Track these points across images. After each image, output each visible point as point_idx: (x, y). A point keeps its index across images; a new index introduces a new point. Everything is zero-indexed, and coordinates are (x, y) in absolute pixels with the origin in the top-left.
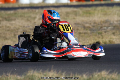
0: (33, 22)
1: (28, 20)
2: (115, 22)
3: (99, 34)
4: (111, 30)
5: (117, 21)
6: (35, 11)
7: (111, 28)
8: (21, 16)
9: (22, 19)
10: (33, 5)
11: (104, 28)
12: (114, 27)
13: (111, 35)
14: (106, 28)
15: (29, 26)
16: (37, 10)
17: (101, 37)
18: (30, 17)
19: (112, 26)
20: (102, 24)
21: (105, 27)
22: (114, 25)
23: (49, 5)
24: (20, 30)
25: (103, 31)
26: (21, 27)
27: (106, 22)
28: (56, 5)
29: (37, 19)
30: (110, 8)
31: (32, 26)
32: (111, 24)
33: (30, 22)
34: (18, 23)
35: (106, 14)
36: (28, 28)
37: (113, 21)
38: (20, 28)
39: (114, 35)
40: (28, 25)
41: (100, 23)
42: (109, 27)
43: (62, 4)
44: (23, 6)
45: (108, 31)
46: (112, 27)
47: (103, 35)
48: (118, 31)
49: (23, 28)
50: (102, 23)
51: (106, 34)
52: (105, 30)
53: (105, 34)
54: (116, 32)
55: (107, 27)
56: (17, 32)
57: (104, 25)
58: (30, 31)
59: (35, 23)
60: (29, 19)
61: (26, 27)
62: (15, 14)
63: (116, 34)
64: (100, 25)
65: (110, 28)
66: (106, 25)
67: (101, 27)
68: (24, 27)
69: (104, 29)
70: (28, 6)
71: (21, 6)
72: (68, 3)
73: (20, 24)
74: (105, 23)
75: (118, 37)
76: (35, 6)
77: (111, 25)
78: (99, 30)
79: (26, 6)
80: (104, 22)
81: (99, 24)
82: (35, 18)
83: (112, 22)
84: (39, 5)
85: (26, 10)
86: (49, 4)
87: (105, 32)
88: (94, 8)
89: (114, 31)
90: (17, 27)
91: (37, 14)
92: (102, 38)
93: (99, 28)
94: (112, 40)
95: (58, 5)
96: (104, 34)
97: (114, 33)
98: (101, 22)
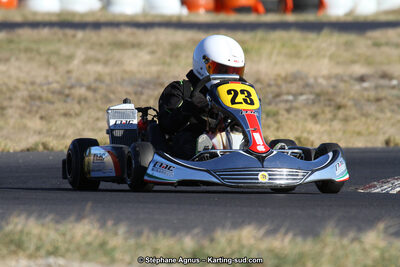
0: (63, 68)
1: (49, 63)
2: (322, 81)
3: (268, 115)
4: (306, 104)
5: (328, 78)
6: (74, 36)
7: (307, 99)
8: (27, 50)
9: (31, 59)
10: (70, 18)
11: (285, 97)
12: (318, 95)
13: (306, 120)
14: (290, 98)
15: (49, 83)
16: (80, 34)
17: (276, 125)
18: (56, 53)
19: (311, 93)
20: (279, 86)
21: (288, 93)
22: (317, 90)
23: (122, 19)
24: (19, 94)
25: (282, 106)
26: (24, 83)
27: (292, 78)
28: (142, 20)
29: (76, 62)
30: (312, 36)
31: (58, 82)
32: (307, 85)
33: (56, 68)
34: (13, 72)
35: (296, 55)
36: (45, 88)
37: (316, 78)
38: (21, 86)
39: (317, 122)
40: (46, 77)
41: (272, 82)
42: (302, 94)
43: (163, 16)
44: (39, 18)
45: (297, 109)
46: (312, 97)
47: (280, 118)
48: (327, 110)
49: (30, 88)
50: (280, 82)
51: (292, 116)
52: (288, 106)
53: (286, 115)
54: (323, 112)
55: (296, 96)
56: (11, 99)
57: (284, 88)
58: (50, 96)
59: (69, 72)
60: (54, 59)
61: (41, 85)
62: (10, 41)
63: (321, 117)
64: (275, 89)
65: (303, 97)
66: (294, 88)
67: (278, 95)
68: (33, 83)
69: (287, 101)
70: (54, 19)
71: (31, 18)
72: (179, 17)
73: (22, 75)
74: (291, 82)
75: (326, 127)
76: (77, 19)
77: (307, 90)
78: (269, 104)
79: (47, 19)
80: (285, 79)
81: (269, 85)
82: (70, 58)
83: (311, 81)
84: (90, 19)
85: (45, 32)
86: (121, 15)
87: (288, 111)
88: (260, 34)
89: (315, 109)
90: (12, 83)
91: (77, 45)
92: (278, 129)
93: (270, 96)
94: (305, 135)
95: (149, 19)
96: (283, 116)
97: (314, 116)
98: (276, 80)
